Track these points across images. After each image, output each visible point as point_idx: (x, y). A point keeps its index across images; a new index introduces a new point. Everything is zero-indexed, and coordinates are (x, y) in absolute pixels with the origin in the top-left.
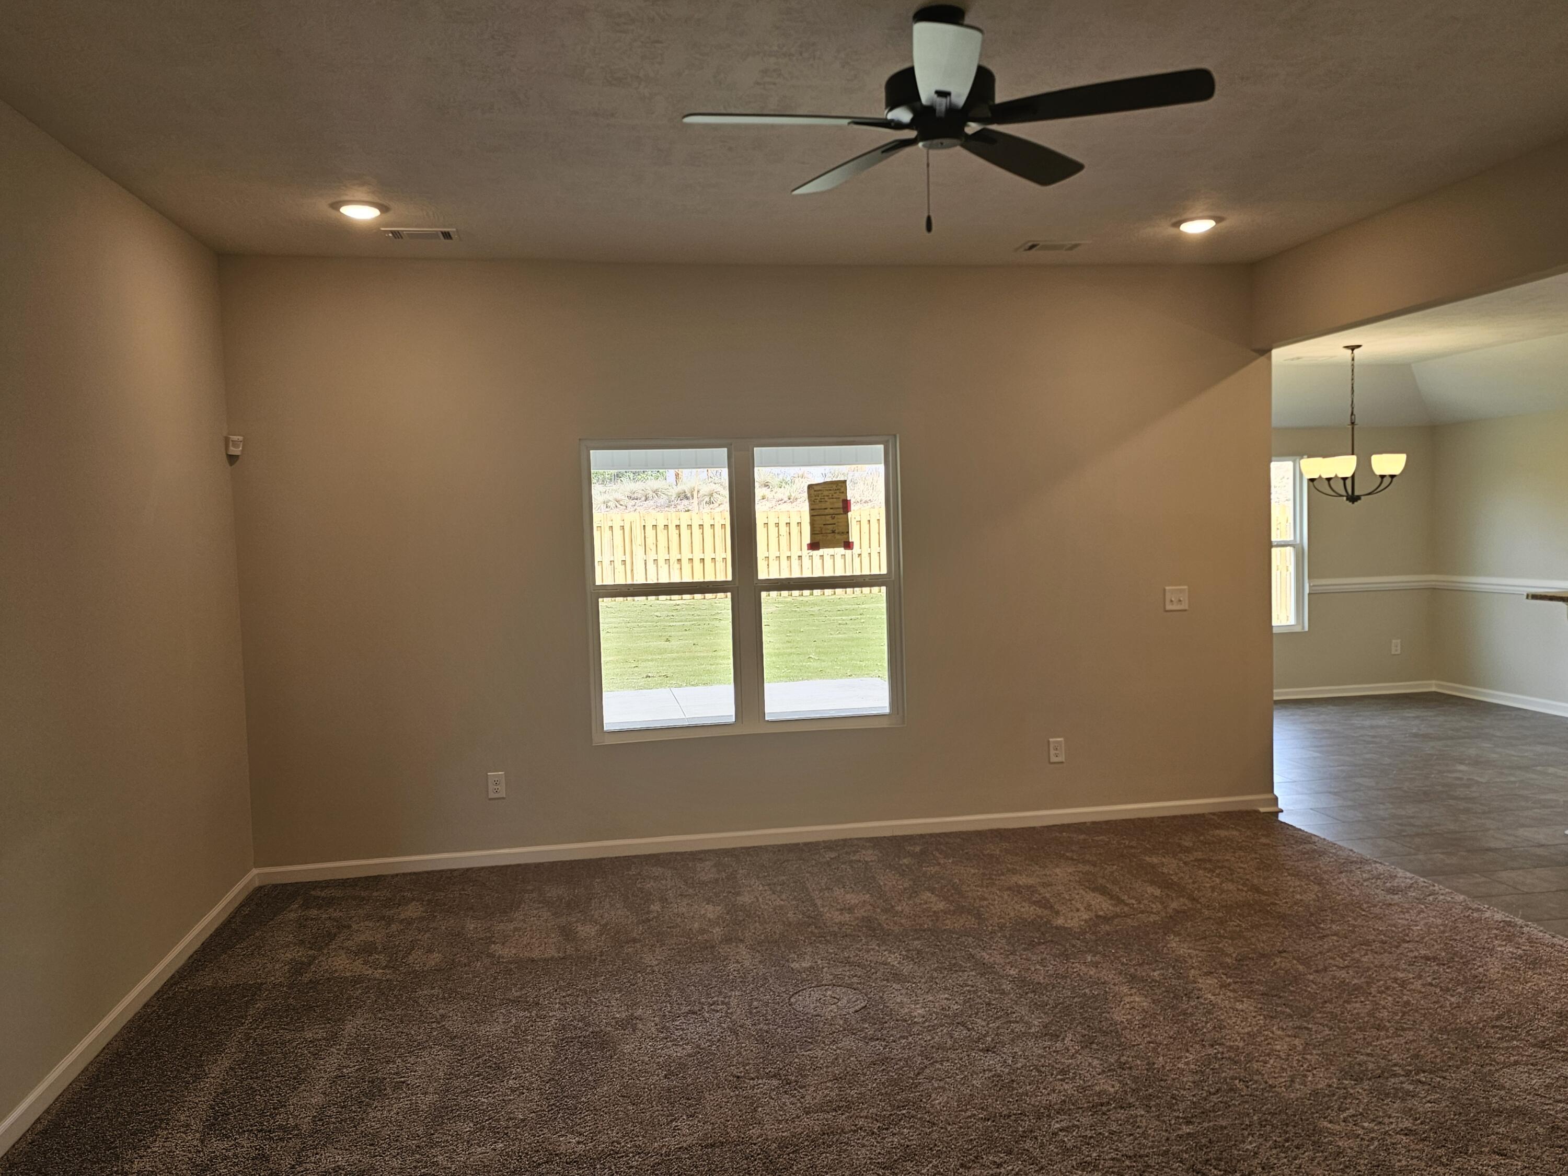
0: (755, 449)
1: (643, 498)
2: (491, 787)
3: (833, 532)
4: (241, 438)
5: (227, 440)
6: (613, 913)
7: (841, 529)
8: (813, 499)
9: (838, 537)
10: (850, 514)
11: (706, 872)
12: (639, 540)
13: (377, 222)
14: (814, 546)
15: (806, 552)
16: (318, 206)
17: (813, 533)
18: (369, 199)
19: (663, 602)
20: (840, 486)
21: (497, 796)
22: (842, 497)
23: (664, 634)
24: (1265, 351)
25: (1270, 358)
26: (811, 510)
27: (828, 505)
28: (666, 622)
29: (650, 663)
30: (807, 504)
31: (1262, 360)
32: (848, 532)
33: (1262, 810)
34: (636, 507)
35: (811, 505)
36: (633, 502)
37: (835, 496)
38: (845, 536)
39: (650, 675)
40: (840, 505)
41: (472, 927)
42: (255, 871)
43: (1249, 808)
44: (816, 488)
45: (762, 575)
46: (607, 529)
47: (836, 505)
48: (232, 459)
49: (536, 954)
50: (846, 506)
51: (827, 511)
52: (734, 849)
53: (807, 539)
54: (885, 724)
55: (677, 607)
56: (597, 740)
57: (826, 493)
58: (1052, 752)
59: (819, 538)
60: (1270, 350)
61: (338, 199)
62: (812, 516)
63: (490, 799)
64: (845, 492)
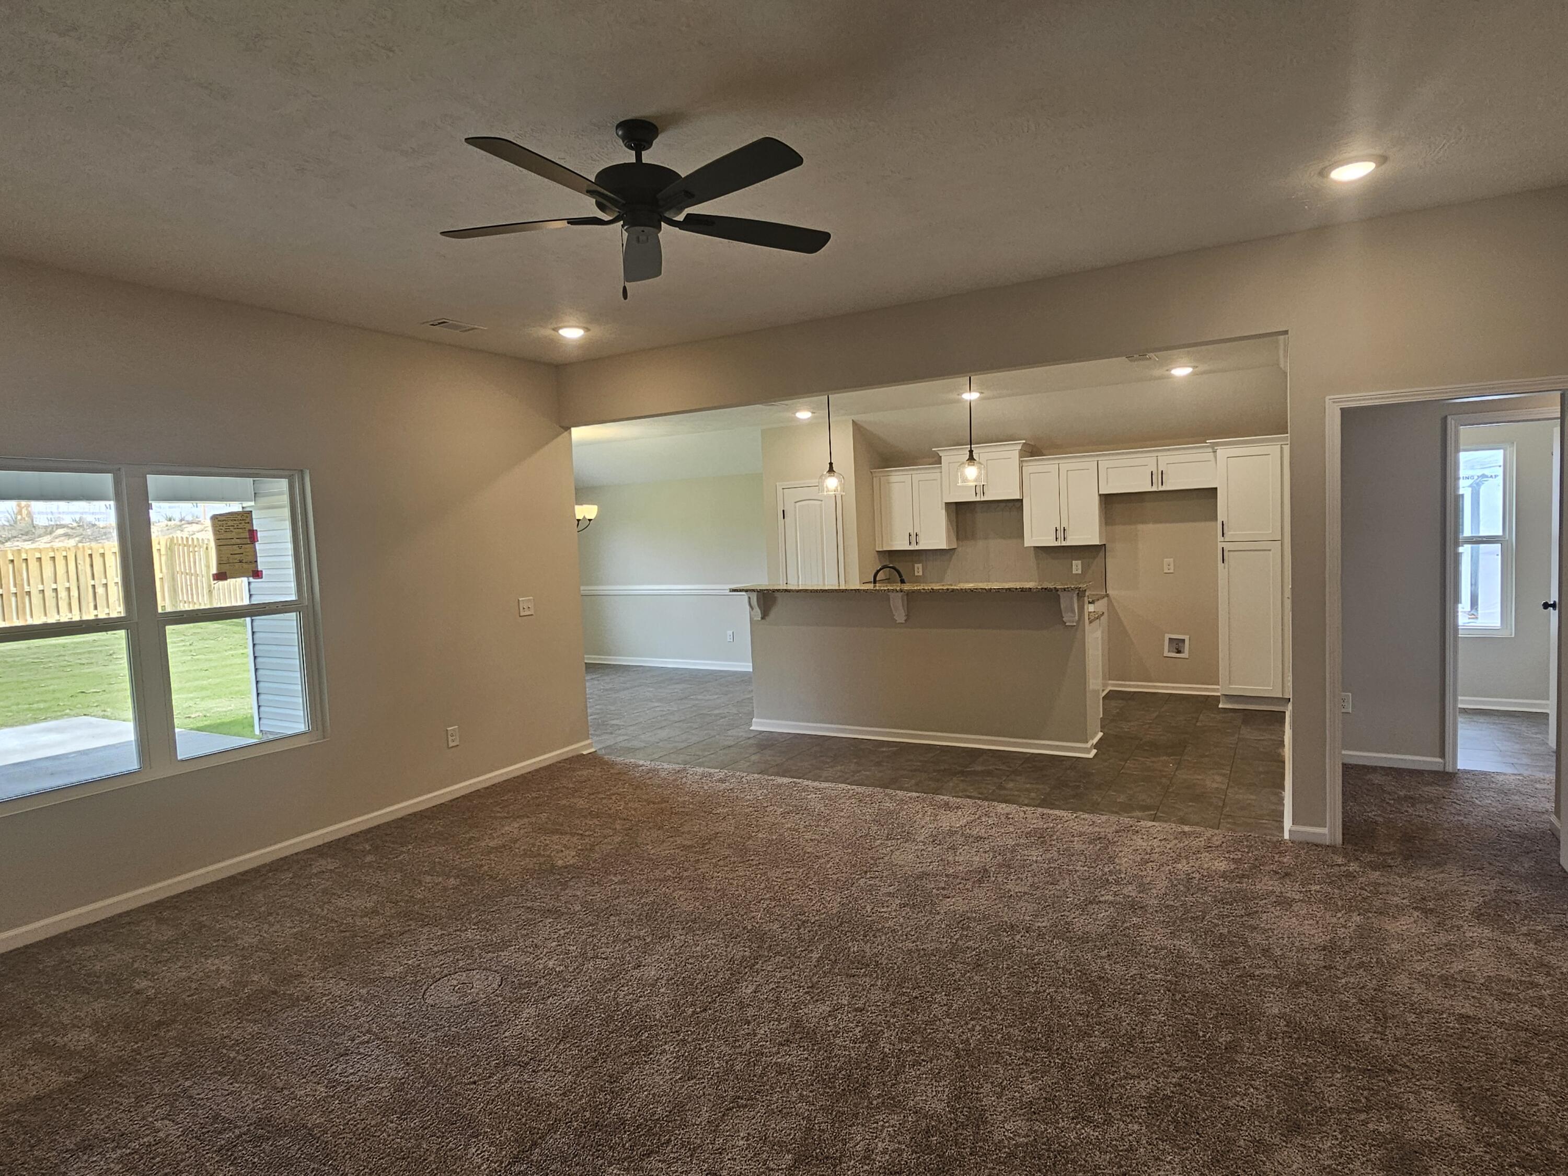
0: (148, 476)
3: (241, 562)
7: (250, 558)
8: (217, 529)
9: (245, 566)
10: (257, 544)
14: (220, 576)
15: (211, 583)
17: (220, 563)
20: (246, 517)
22: (248, 527)
24: (568, 429)
25: (570, 433)
26: (217, 539)
27: (234, 535)
31: (566, 434)
32: (256, 562)
33: (585, 753)
35: (215, 534)
37: (241, 526)
38: (254, 565)
40: (247, 535)
43: (574, 754)
44: (221, 519)
47: (243, 536)
50: (253, 536)
51: (233, 541)
53: (213, 570)
54: (304, 742)
57: (232, 523)
58: (450, 738)
59: (226, 568)
60: (570, 428)
62: (217, 546)
64: (251, 523)
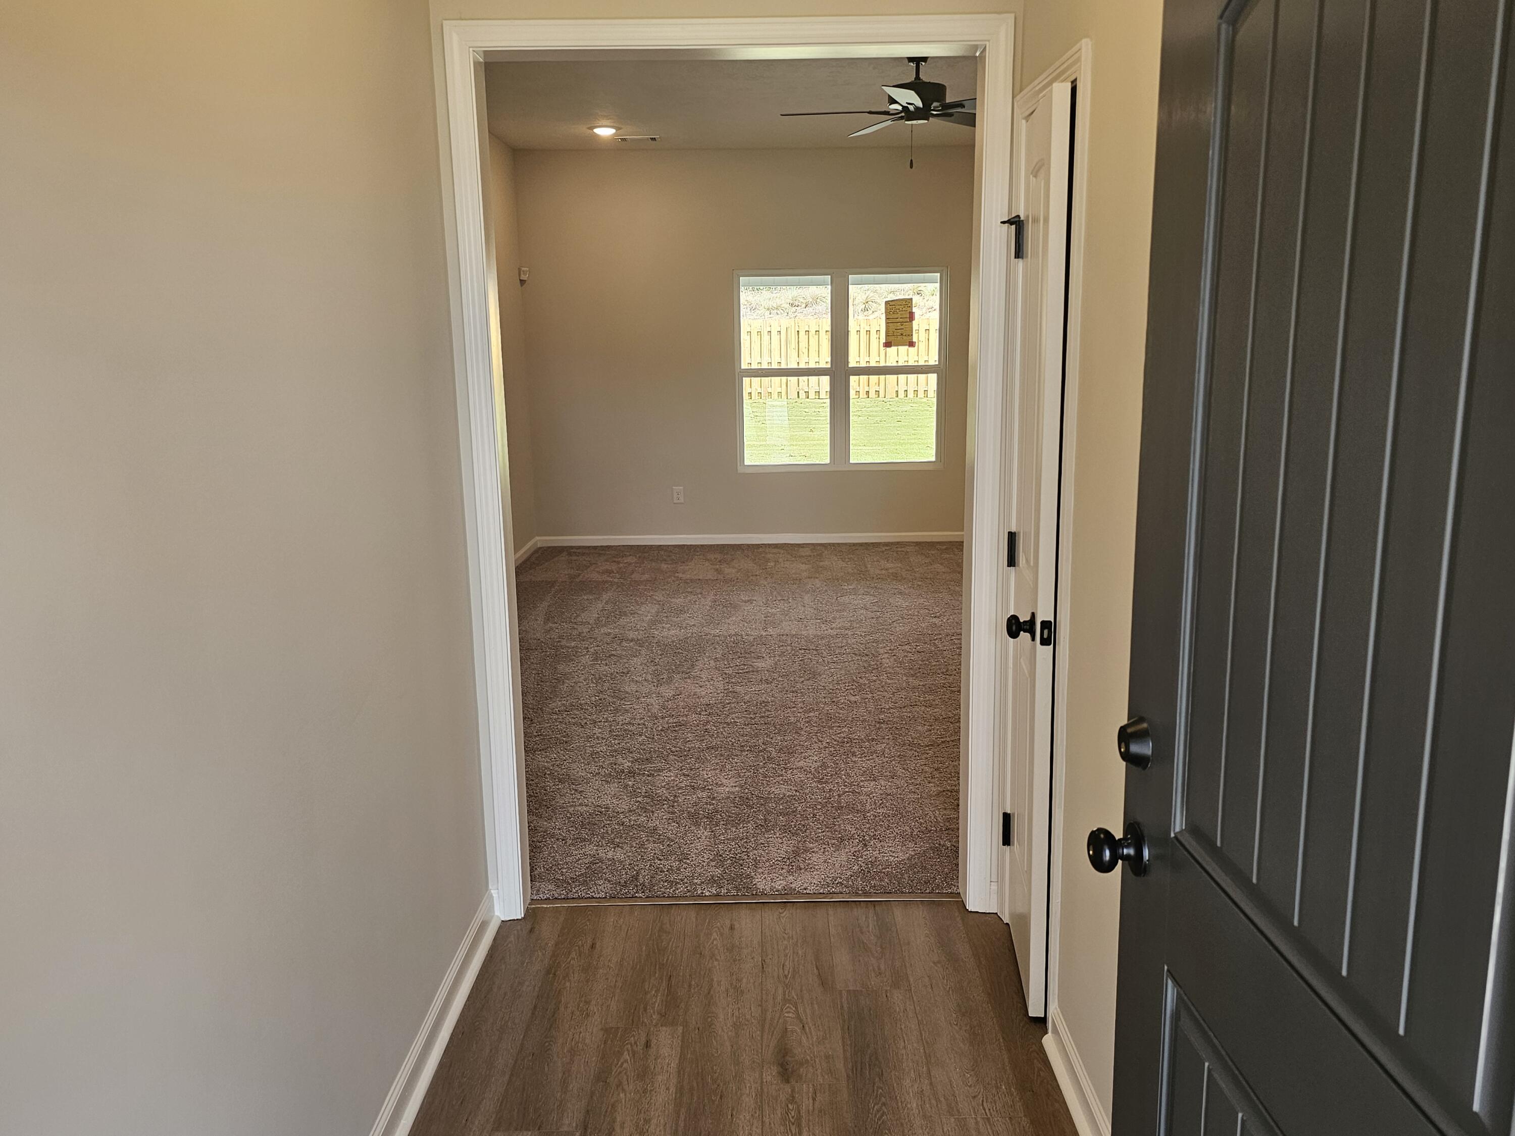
0: (850, 276)
1: (804, 306)
2: (675, 495)
3: (902, 335)
4: (528, 269)
5: (519, 270)
6: (746, 565)
7: (907, 333)
8: (888, 311)
9: (905, 338)
10: (914, 322)
11: (806, 552)
12: (794, 344)
13: (615, 135)
14: (888, 344)
15: (882, 348)
16: (580, 129)
17: (887, 335)
18: (612, 124)
19: (812, 401)
20: (907, 303)
21: (678, 501)
22: (909, 310)
23: (809, 426)
26: (887, 319)
27: (899, 316)
28: (812, 416)
29: (795, 447)
30: (884, 317)
32: (912, 335)
34: (796, 313)
35: (886, 315)
36: (794, 309)
37: (904, 309)
38: (910, 338)
39: (792, 454)
40: (907, 315)
41: (665, 567)
42: (538, 538)
44: (891, 304)
45: (852, 364)
46: (766, 333)
47: (905, 316)
48: (522, 282)
49: (701, 577)
50: (911, 316)
51: (898, 320)
52: (825, 544)
53: (883, 340)
54: (931, 468)
55: (823, 405)
56: (740, 470)
57: (897, 307)
59: (891, 339)
61: (593, 125)
62: (887, 323)
63: (675, 503)
64: (911, 307)
